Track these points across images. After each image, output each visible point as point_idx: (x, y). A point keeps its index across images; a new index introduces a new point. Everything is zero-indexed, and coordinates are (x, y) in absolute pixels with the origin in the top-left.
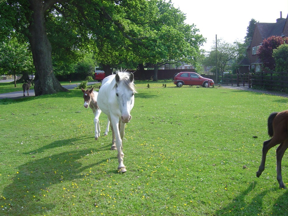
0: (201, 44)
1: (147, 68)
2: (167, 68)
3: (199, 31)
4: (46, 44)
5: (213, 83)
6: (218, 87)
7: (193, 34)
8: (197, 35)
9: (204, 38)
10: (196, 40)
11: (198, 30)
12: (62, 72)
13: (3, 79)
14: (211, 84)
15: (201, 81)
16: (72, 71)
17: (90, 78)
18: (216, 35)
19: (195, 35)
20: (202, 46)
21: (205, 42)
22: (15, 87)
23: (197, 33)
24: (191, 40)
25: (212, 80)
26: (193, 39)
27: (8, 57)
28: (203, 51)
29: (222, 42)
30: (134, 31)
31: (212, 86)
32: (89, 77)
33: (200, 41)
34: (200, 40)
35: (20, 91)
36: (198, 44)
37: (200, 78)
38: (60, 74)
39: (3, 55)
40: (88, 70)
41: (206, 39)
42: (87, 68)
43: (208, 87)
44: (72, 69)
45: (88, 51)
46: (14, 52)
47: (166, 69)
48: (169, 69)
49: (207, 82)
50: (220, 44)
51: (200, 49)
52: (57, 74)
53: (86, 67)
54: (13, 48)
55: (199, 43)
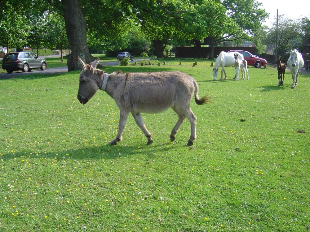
0: (263, 20)
1: (208, 45)
2: (226, 45)
3: (262, 5)
4: (80, 18)
5: (266, 63)
6: (273, 68)
7: (255, 9)
8: (259, 9)
9: (267, 13)
10: (258, 15)
11: (261, 3)
12: (113, 47)
13: (55, 54)
14: (263, 64)
15: (253, 61)
16: (124, 46)
17: (146, 54)
18: (278, 10)
19: (257, 9)
20: (264, 22)
21: (267, 18)
22: (62, 62)
23: (260, 7)
24: (252, 15)
25: (265, 60)
26: (255, 14)
27: (54, 32)
28: (266, 28)
29: (284, 18)
30: (172, 5)
31: (264, 67)
32: (144, 53)
33: (262, 17)
34: (262, 14)
35: (65, 67)
36: (260, 20)
37: (251, 57)
38: (111, 49)
39: (48, 28)
40: (143, 46)
41: (269, 14)
42: (142, 44)
43: (260, 67)
44: (124, 45)
45: (130, 26)
46: (60, 26)
47: (225, 47)
48: (228, 46)
49: (259, 62)
50: (282, 20)
51: (262, 25)
52: (108, 49)
53: (141, 42)
54: (60, 22)
55: (261, 18)
